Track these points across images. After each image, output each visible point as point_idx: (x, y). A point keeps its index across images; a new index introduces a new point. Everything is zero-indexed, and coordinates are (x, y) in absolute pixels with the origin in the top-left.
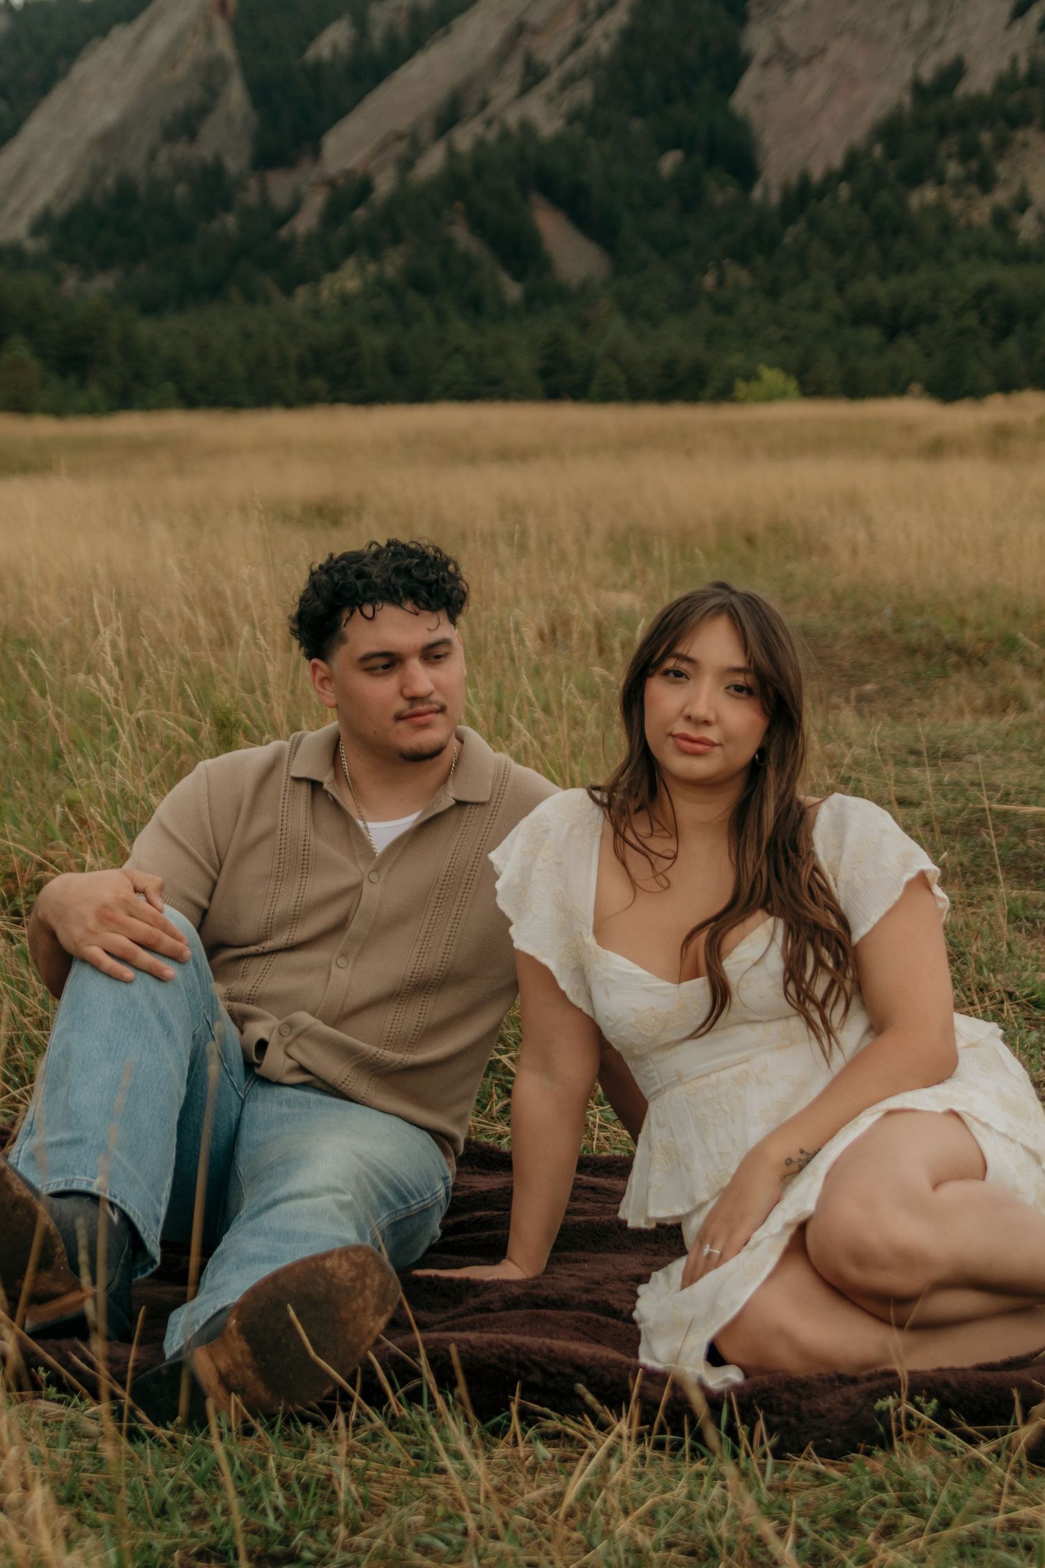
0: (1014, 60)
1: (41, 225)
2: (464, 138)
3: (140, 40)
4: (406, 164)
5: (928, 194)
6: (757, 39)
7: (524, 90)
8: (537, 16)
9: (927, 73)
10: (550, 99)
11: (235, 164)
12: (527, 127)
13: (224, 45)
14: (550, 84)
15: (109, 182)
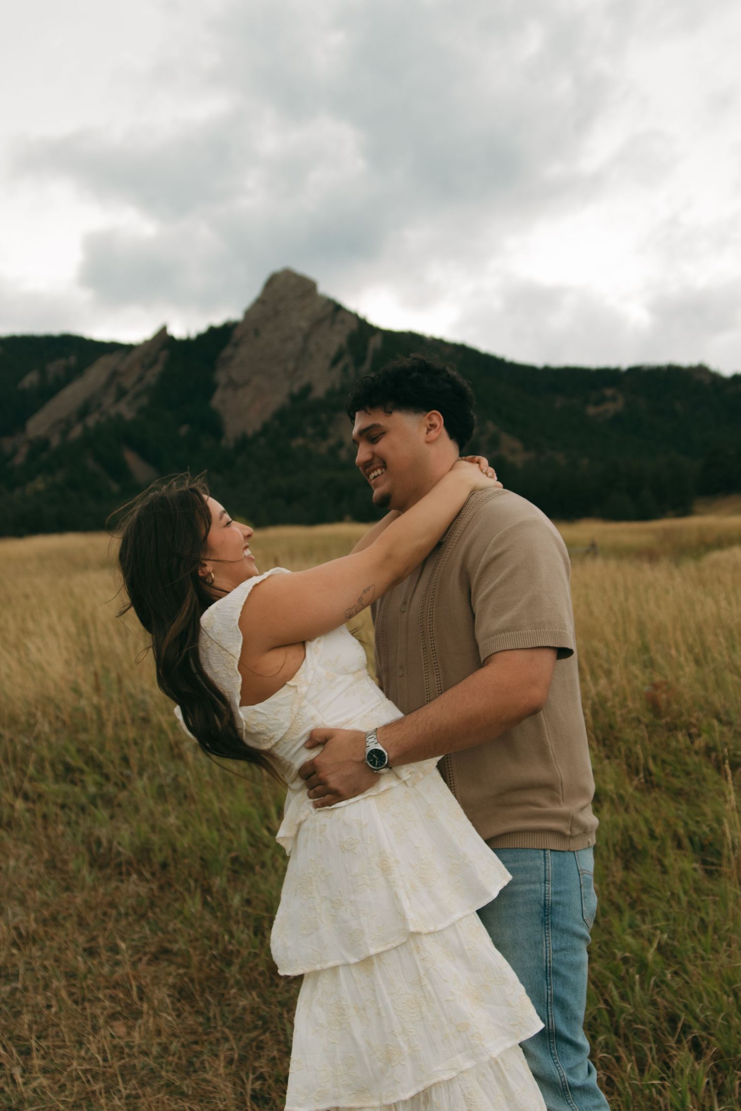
0: (333, 384)
2: (91, 421)
4: (65, 433)
5: (299, 442)
6: (221, 376)
7: (118, 400)
8: (122, 368)
9: (296, 389)
10: (129, 403)
12: (119, 416)
14: (129, 397)
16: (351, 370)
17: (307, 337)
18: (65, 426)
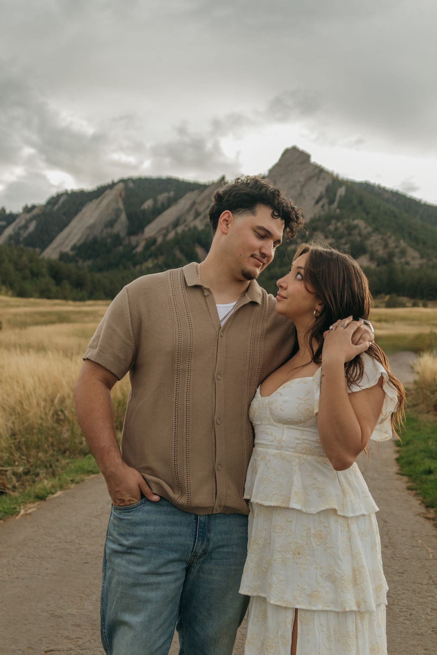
0: (315, 214)
1: (73, 248)
2: (180, 229)
3: (100, 203)
4: (165, 235)
7: (195, 218)
8: (199, 200)
10: (201, 220)
11: (123, 234)
12: (195, 228)
13: (121, 205)
14: (201, 217)
15: (91, 238)
16: (326, 207)
17: (303, 186)
18: (167, 231)
